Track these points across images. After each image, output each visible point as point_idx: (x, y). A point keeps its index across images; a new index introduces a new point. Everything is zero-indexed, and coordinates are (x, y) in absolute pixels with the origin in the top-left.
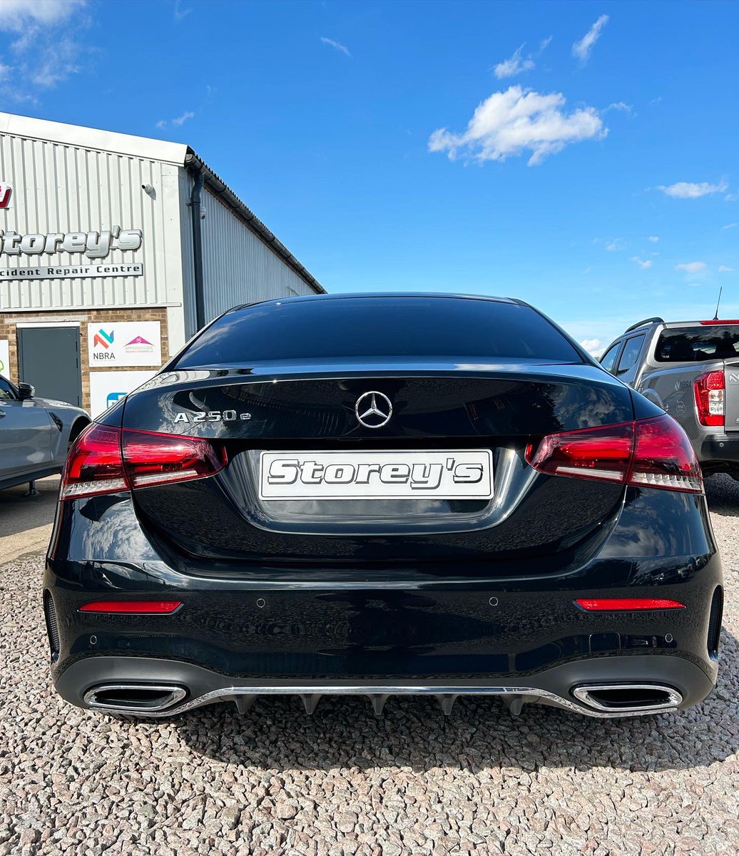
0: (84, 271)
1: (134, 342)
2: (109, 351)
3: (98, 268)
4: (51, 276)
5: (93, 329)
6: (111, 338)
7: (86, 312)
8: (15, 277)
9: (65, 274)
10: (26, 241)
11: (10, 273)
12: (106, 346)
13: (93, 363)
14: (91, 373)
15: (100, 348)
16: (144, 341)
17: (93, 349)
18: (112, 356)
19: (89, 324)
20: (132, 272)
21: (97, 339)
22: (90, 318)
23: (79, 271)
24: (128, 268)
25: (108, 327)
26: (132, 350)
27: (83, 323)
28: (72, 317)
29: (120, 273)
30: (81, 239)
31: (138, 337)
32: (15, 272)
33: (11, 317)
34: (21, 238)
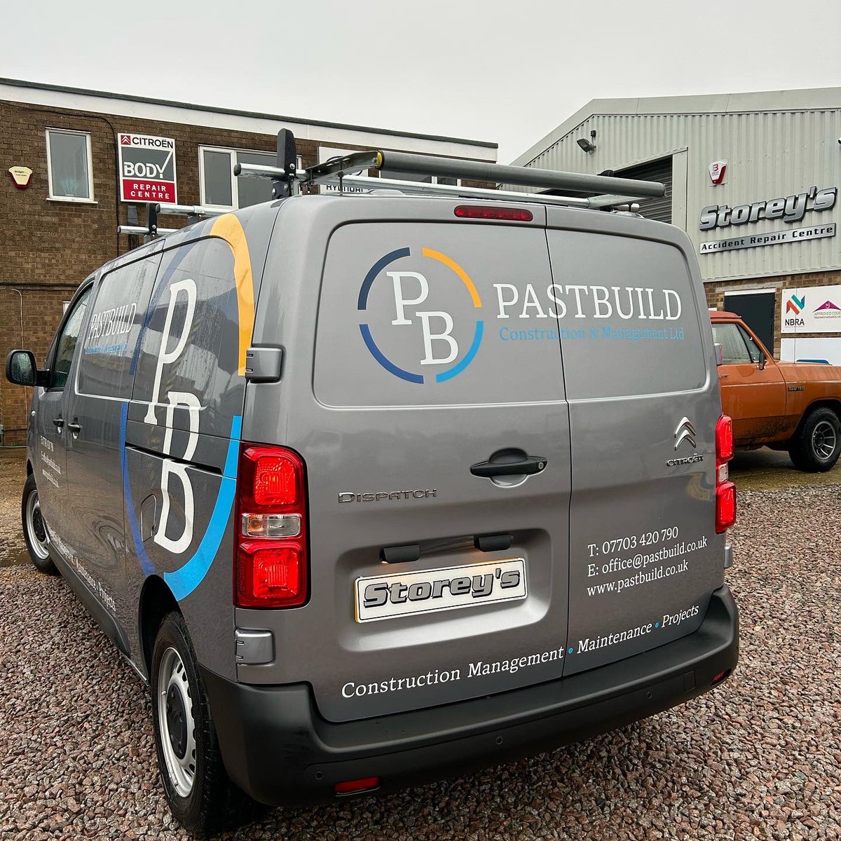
0: (781, 237)
1: (823, 307)
2: (799, 317)
3: (794, 233)
4: (753, 245)
5: (787, 295)
6: (802, 304)
7: (782, 278)
8: (725, 249)
9: (765, 242)
10: (735, 213)
11: (721, 245)
12: (797, 312)
13: (785, 329)
14: (782, 339)
15: (791, 315)
16: (833, 306)
17: (786, 315)
18: (802, 322)
19: (783, 290)
20: (825, 234)
21: (789, 305)
22: (785, 284)
23: (777, 238)
24: (822, 230)
25: (800, 292)
26: (820, 316)
27: (778, 289)
28: (769, 283)
29: (814, 236)
30: (781, 205)
31: (828, 302)
32: (724, 244)
33: (721, 286)
34: (732, 211)
